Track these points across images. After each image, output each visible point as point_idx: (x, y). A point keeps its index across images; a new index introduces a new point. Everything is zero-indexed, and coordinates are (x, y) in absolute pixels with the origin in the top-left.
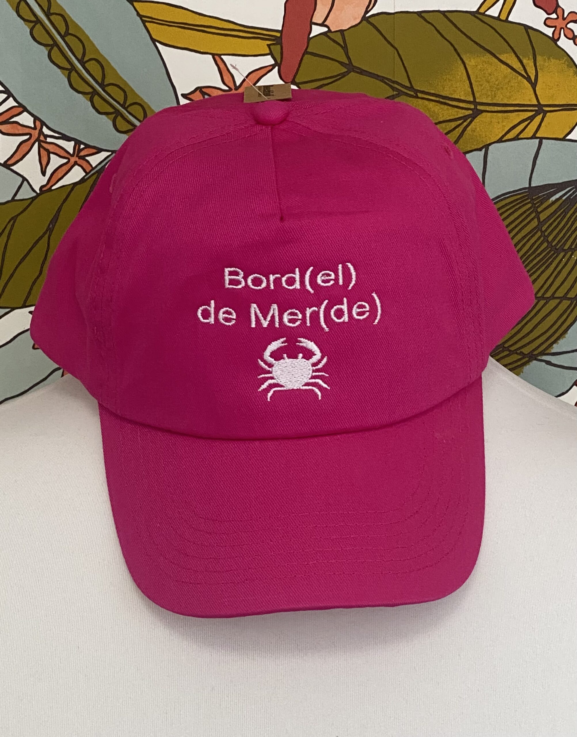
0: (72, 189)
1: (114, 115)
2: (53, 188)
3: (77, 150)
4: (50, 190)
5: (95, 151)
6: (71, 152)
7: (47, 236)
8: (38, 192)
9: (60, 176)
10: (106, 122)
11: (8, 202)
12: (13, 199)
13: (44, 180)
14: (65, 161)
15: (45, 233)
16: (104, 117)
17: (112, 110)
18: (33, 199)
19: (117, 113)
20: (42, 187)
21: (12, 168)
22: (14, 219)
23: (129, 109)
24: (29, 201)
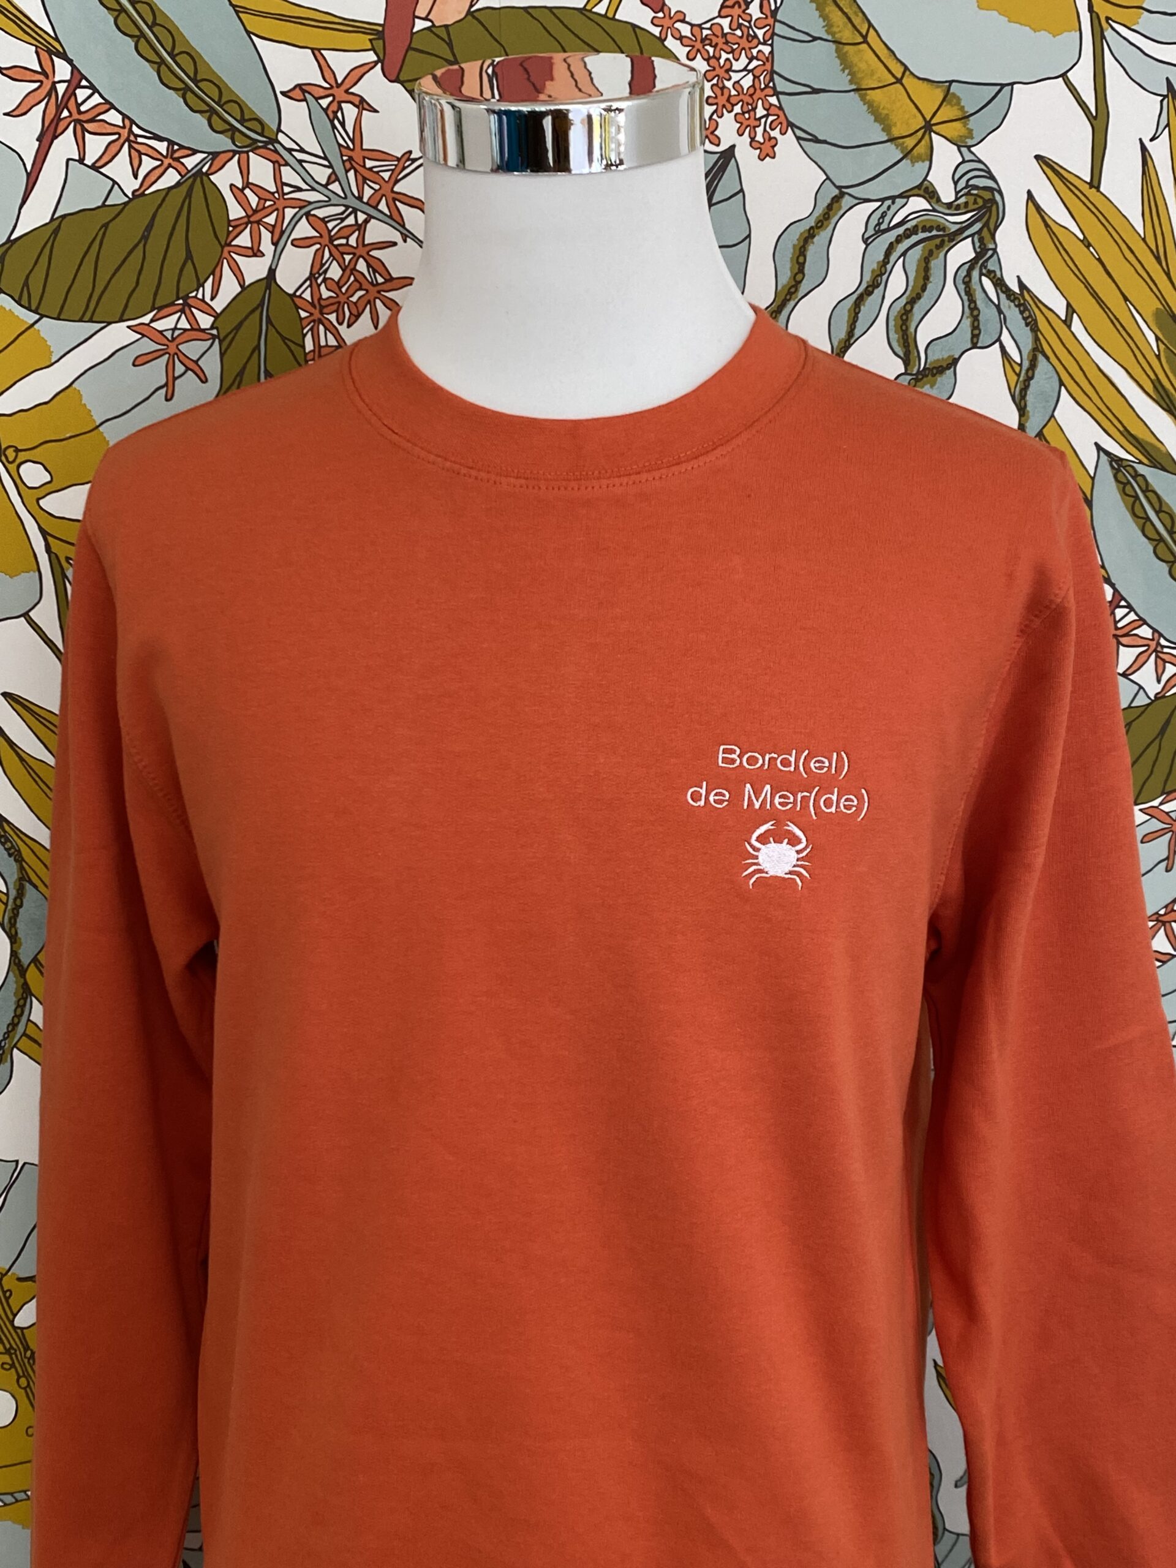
0: (167, 194)
1: (208, 114)
2: (147, 192)
3: (171, 152)
4: (143, 194)
5: (190, 152)
6: (164, 153)
7: (141, 245)
8: (131, 196)
9: (153, 179)
10: (201, 120)
11: (98, 207)
12: (104, 205)
13: (136, 184)
14: (159, 163)
15: (139, 242)
16: (198, 115)
17: (207, 108)
18: (126, 204)
19: (213, 111)
20: (134, 192)
21: (102, 170)
22: (106, 226)
23: (225, 107)
24: (121, 207)
